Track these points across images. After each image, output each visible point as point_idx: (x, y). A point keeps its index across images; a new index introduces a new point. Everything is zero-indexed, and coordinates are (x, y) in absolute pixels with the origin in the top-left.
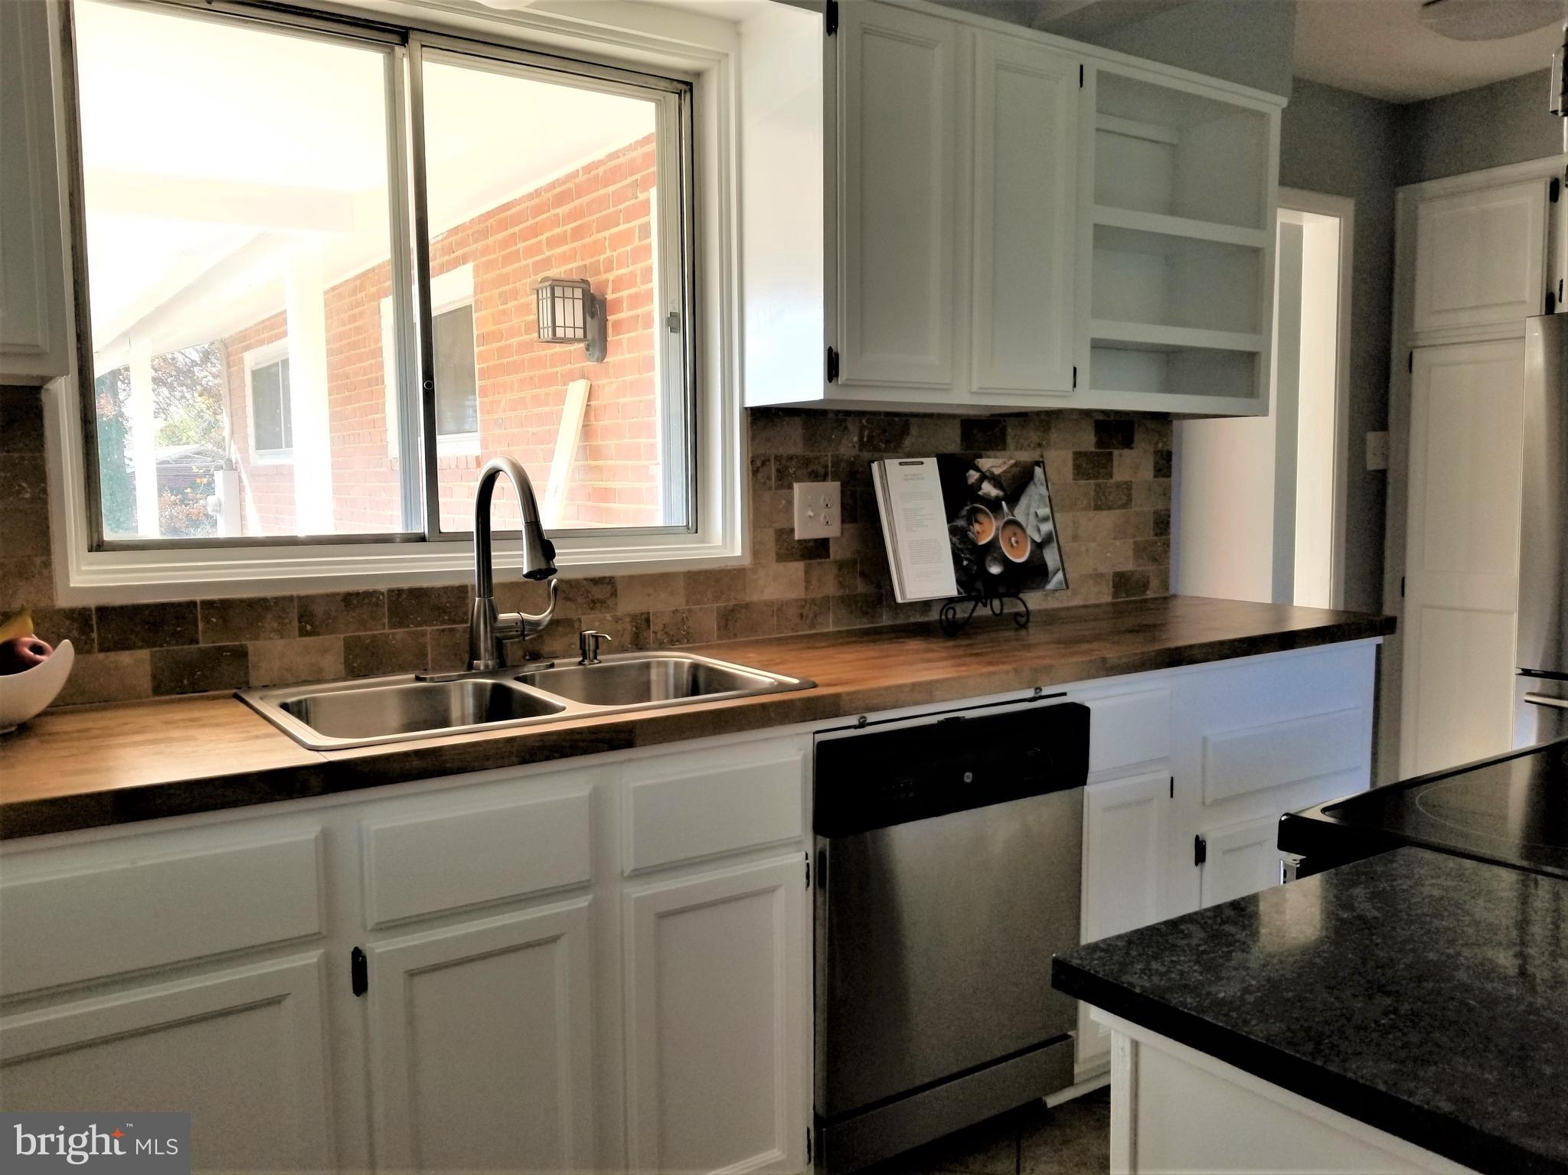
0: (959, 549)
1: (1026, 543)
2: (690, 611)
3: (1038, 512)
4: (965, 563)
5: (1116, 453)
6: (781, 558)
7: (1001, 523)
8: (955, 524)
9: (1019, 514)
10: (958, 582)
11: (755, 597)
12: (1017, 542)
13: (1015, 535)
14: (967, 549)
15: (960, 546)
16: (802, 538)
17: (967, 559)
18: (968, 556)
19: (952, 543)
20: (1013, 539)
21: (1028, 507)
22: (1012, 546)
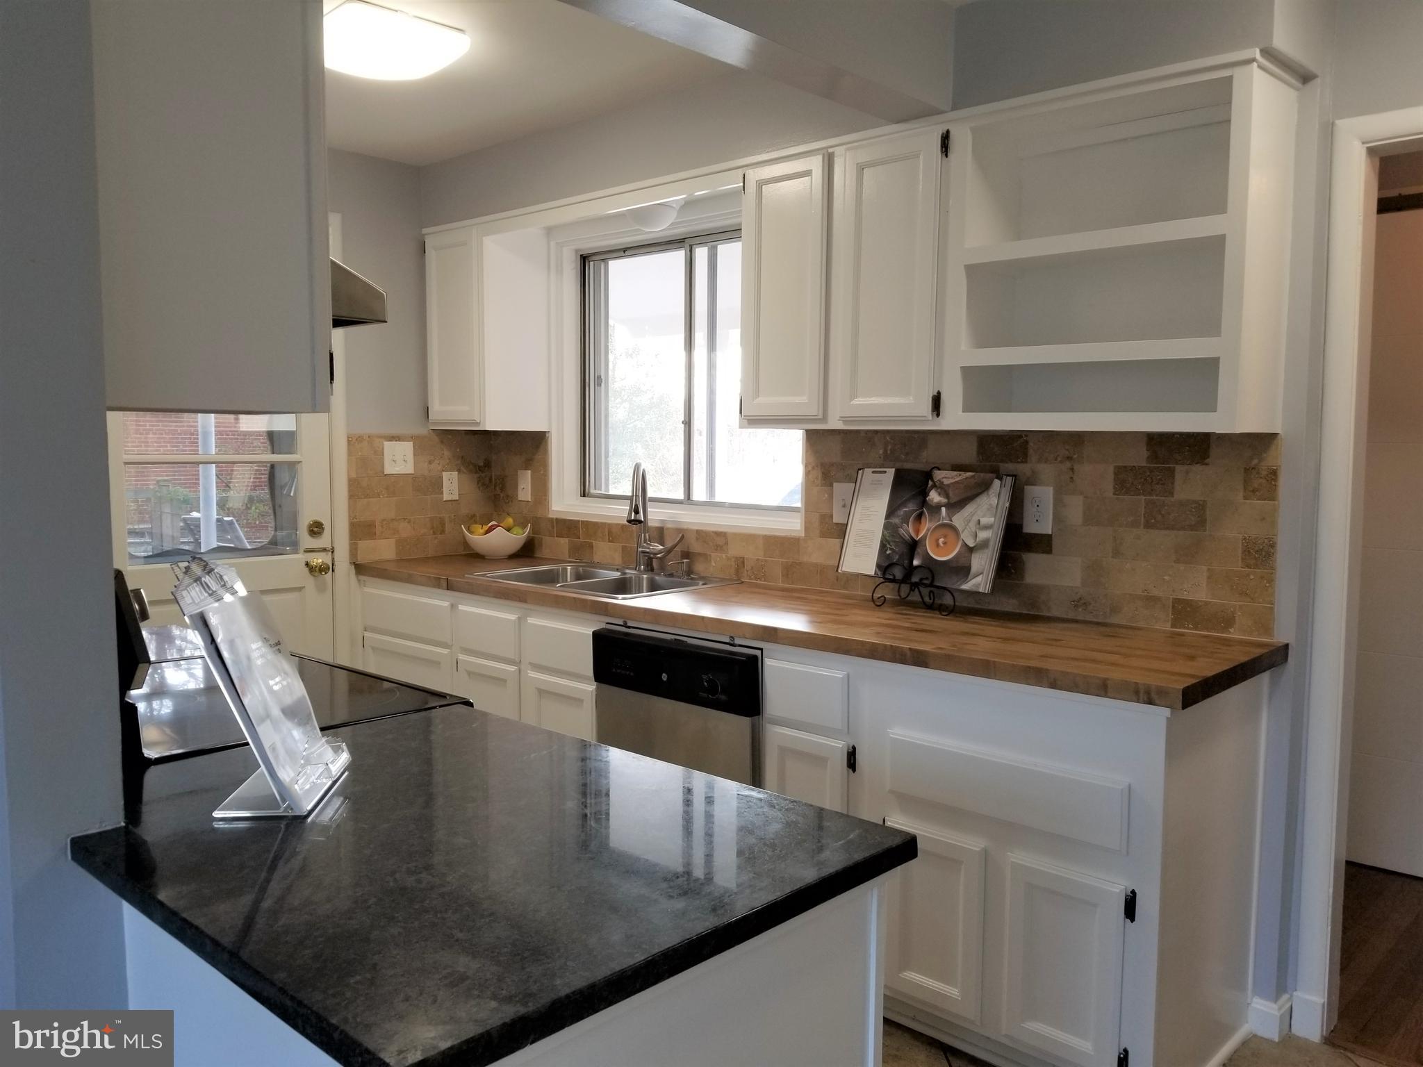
0: (887, 541)
1: (957, 543)
2: (766, 561)
3: (981, 519)
4: (888, 552)
5: (1180, 469)
6: (824, 535)
7: (934, 525)
8: (891, 521)
9: (958, 520)
10: (878, 566)
11: (805, 559)
12: (945, 543)
13: (945, 537)
14: (895, 542)
15: (887, 538)
16: (837, 522)
17: (891, 549)
18: (893, 547)
19: (883, 535)
20: (941, 540)
21: (972, 515)
22: (938, 545)
